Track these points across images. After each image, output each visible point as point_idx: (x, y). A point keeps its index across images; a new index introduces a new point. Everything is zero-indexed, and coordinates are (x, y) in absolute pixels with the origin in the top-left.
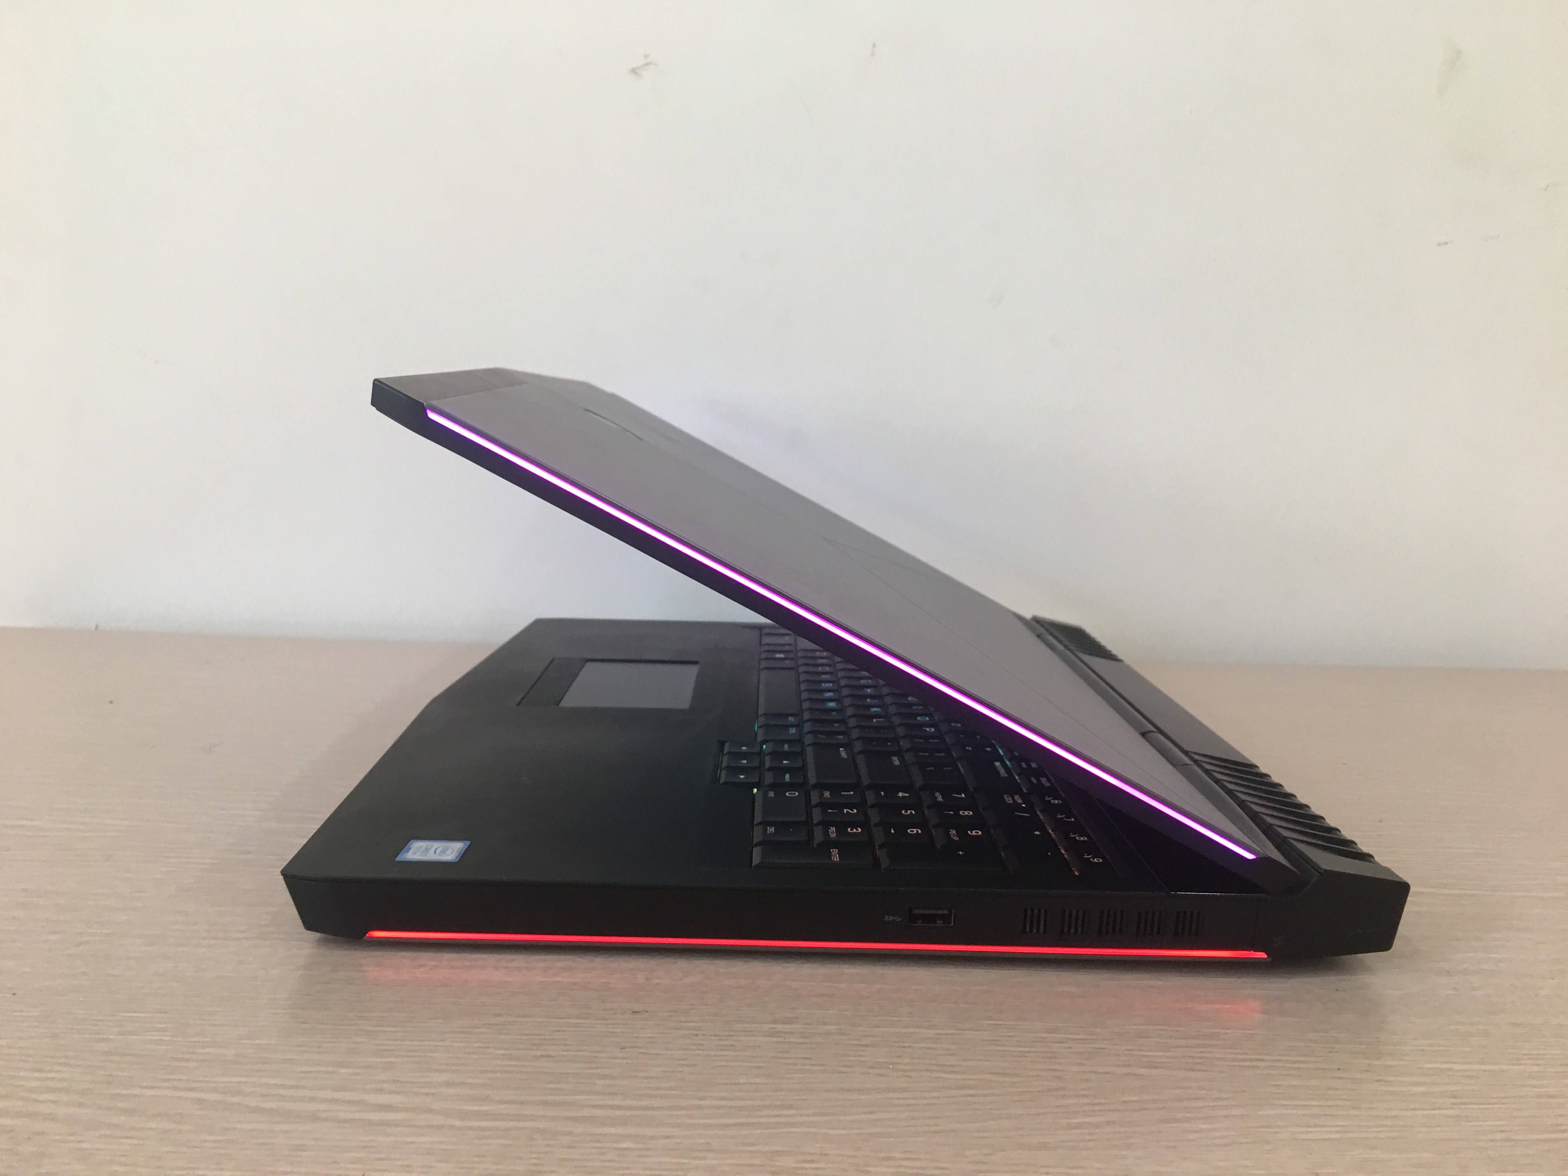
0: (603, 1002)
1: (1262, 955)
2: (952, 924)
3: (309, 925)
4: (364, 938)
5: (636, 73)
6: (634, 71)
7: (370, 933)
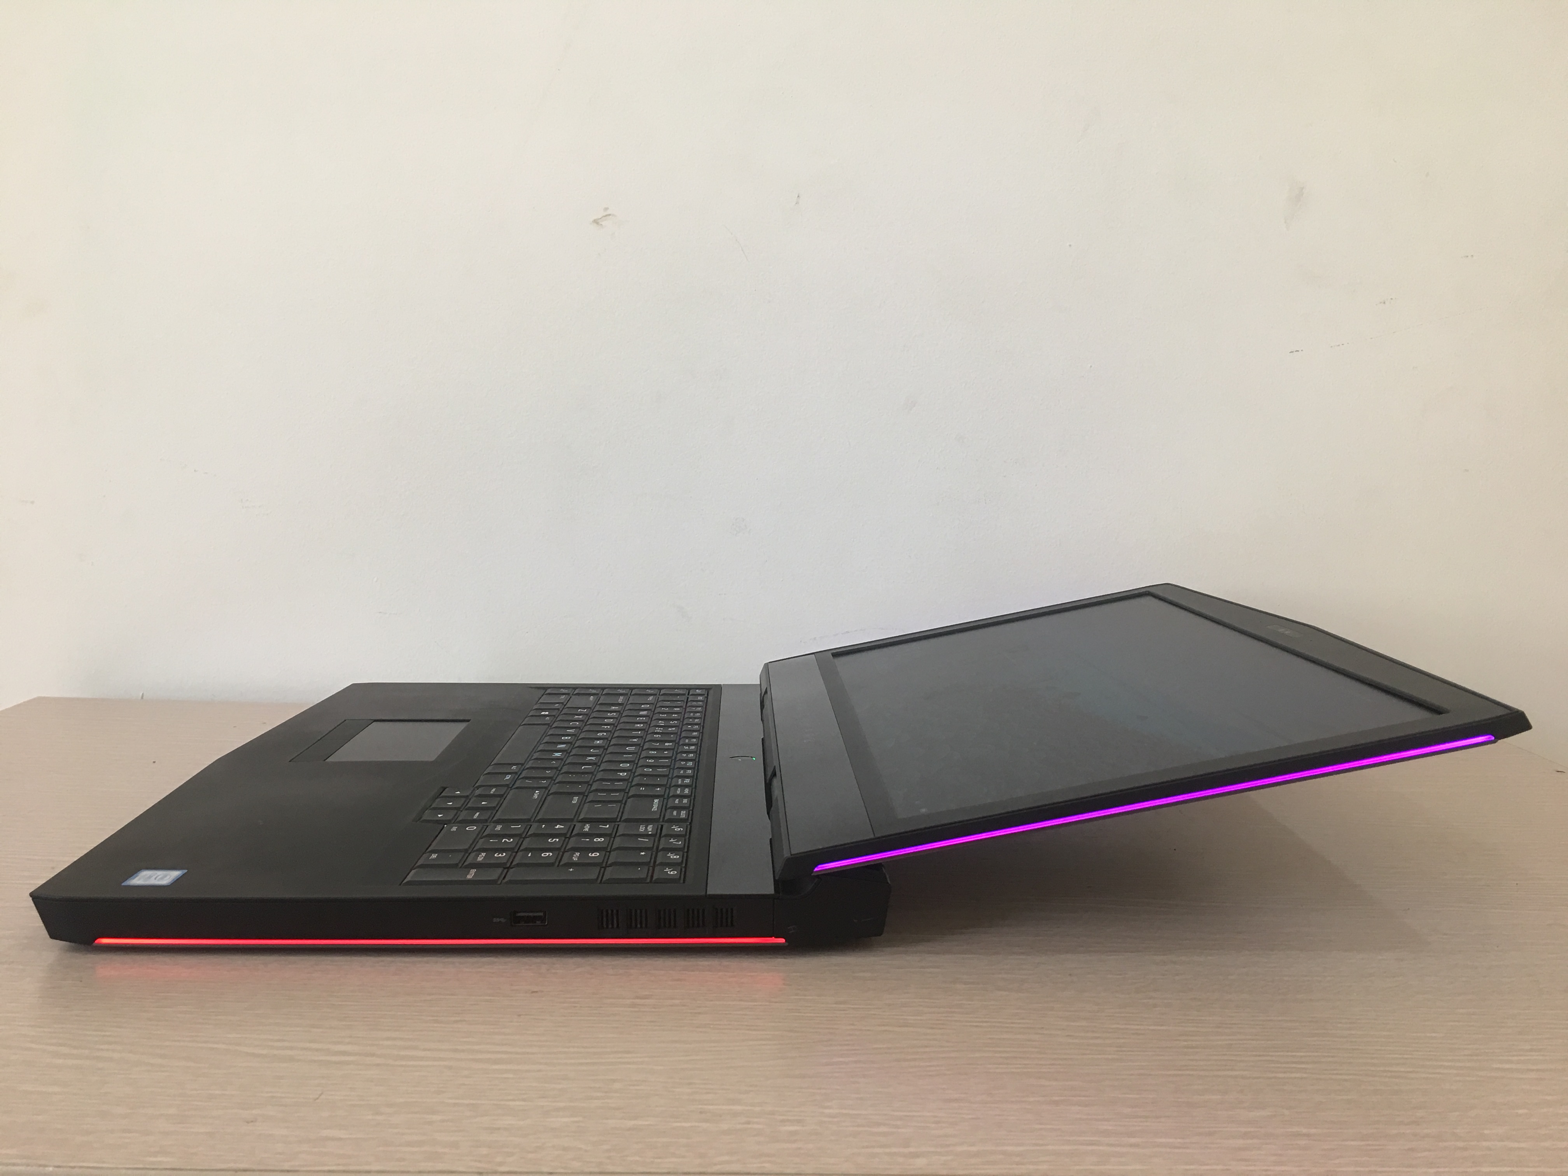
0: (512, 985)
1: (782, 940)
2: (546, 924)
3: (53, 935)
4: (94, 944)
5: (597, 223)
6: (596, 222)
7: (98, 940)
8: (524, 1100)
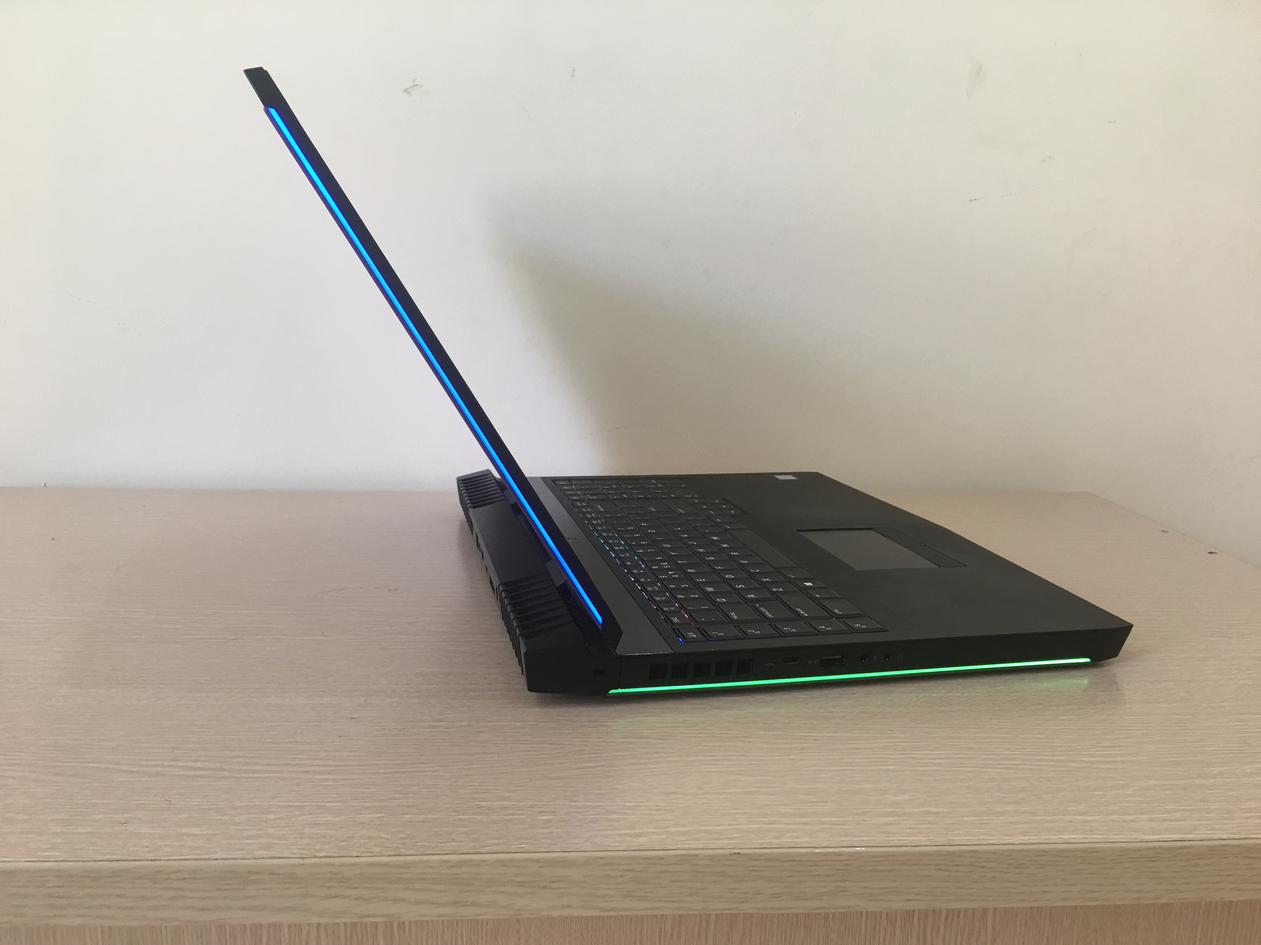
5: (407, 92)
8: (341, 802)
